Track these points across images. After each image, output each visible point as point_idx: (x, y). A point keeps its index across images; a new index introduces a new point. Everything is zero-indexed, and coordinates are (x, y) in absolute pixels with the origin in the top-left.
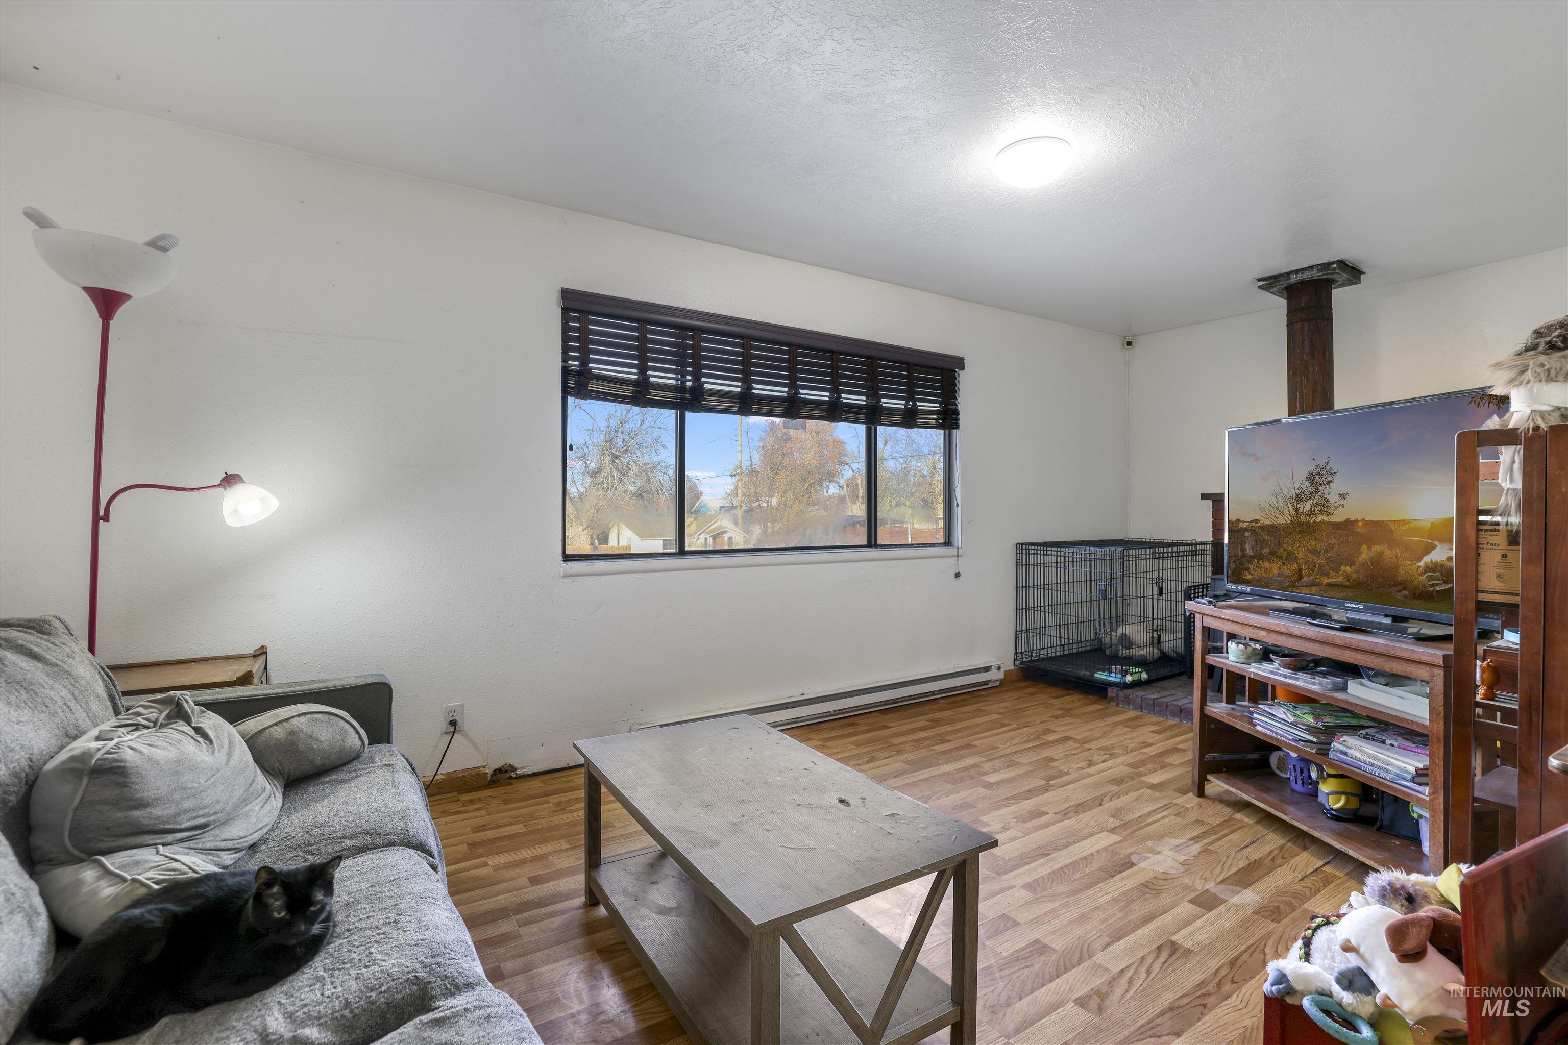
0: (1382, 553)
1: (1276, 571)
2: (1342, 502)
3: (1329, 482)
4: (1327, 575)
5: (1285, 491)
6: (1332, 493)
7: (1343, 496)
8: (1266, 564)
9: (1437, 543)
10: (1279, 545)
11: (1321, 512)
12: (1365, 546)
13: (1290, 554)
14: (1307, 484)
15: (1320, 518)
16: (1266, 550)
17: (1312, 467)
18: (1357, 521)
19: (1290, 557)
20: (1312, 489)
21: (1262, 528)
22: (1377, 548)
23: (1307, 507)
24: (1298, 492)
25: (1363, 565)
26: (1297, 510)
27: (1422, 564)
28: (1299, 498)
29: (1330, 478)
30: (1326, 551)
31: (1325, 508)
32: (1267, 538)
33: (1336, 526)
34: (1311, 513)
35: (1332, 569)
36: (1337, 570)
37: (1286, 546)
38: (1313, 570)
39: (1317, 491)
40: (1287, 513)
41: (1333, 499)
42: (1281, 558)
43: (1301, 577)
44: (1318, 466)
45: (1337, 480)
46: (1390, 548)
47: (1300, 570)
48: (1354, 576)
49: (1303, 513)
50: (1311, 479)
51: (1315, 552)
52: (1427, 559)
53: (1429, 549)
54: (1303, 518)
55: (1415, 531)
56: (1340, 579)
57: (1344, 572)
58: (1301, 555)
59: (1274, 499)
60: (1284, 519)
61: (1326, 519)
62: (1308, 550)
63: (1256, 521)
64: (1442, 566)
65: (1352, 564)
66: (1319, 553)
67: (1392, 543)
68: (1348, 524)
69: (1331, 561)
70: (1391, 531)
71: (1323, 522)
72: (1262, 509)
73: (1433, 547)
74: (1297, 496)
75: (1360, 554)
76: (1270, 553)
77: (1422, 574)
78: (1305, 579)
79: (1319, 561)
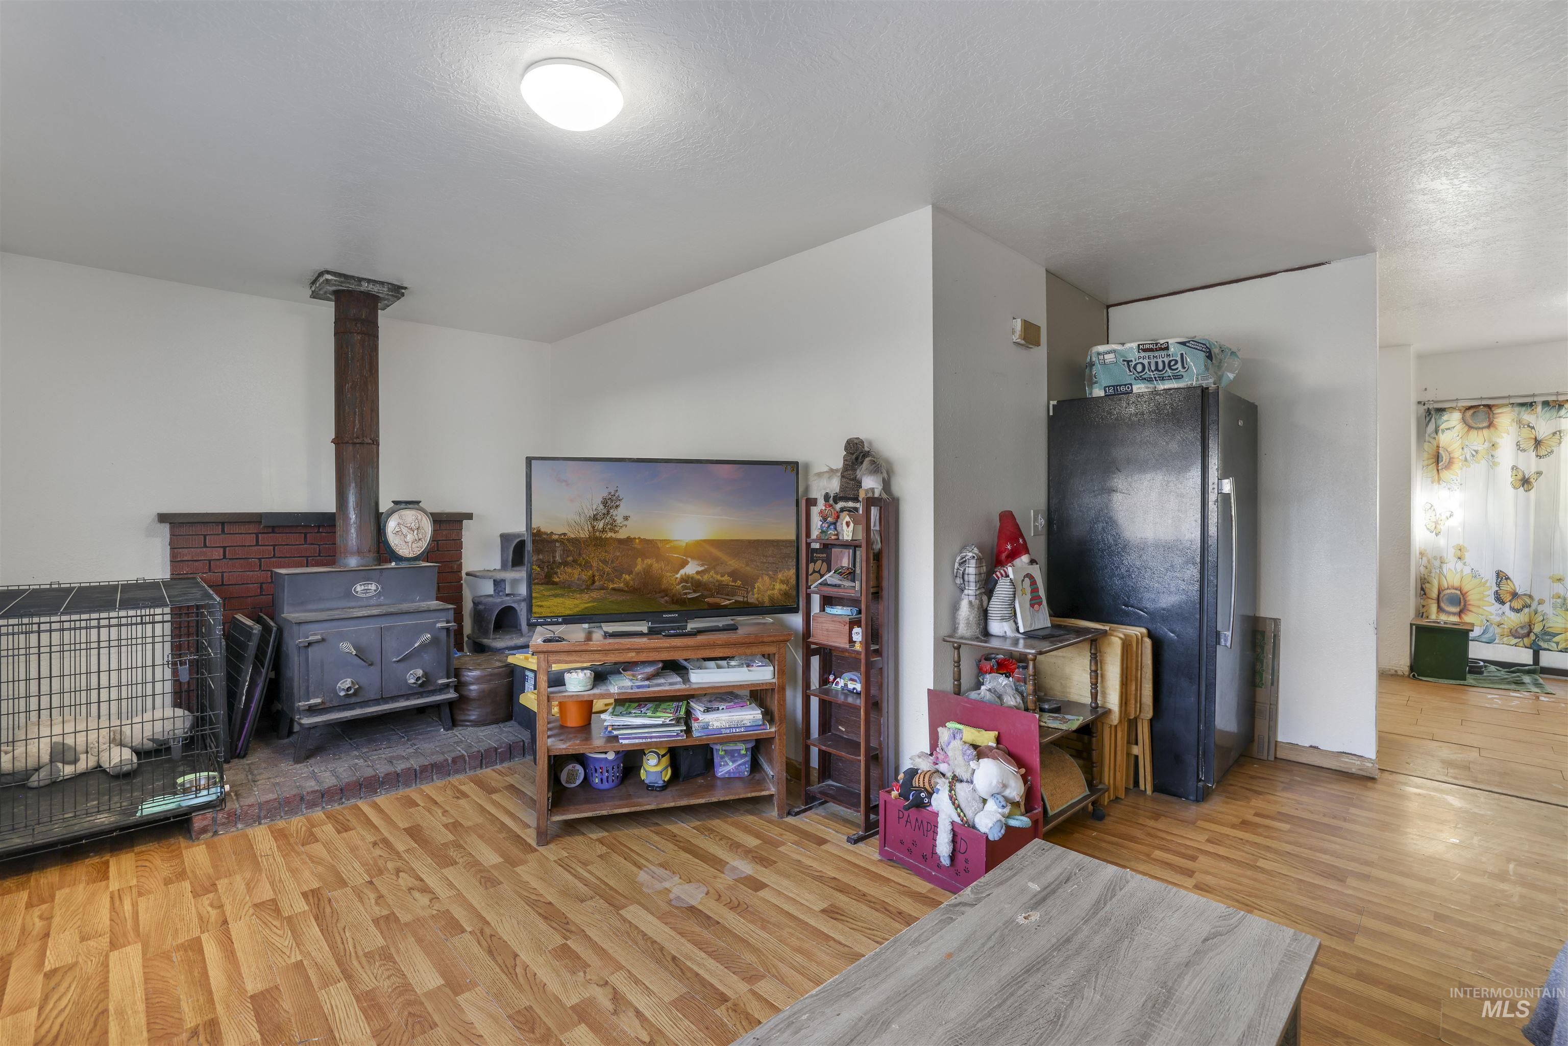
0: (651, 566)
1: (576, 576)
2: (625, 523)
3: (617, 506)
4: (612, 581)
5: (586, 512)
6: (618, 515)
7: (626, 518)
8: (569, 570)
9: (689, 560)
10: (580, 554)
11: (611, 530)
12: (639, 559)
13: (587, 562)
14: (602, 507)
15: (610, 535)
16: (570, 558)
17: (605, 494)
18: (635, 538)
19: (587, 566)
20: (605, 511)
21: (568, 540)
22: (648, 561)
23: (600, 525)
24: (595, 513)
25: (638, 574)
26: (593, 527)
27: (678, 576)
28: (595, 518)
29: (618, 503)
30: (612, 562)
31: (613, 527)
32: (572, 549)
33: (620, 541)
34: (604, 530)
35: (616, 577)
36: (619, 577)
37: (584, 556)
38: (602, 577)
39: (608, 512)
40: (586, 529)
41: (619, 520)
42: (580, 565)
43: (594, 582)
44: (610, 493)
45: (623, 505)
46: (657, 562)
47: (594, 576)
48: (632, 583)
49: (598, 530)
50: (605, 503)
51: (605, 562)
52: (682, 572)
53: (684, 564)
54: (597, 534)
55: (675, 549)
56: (622, 585)
57: (625, 579)
58: (595, 564)
59: (578, 517)
60: (584, 534)
61: (614, 535)
62: (600, 560)
63: (565, 534)
64: (692, 578)
65: (630, 573)
66: (608, 562)
67: (659, 557)
68: (629, 540)
69: (616, 570)
70: (658, 548)
71: (611, 538)
72: (569, 525)
73: (686, 563)
74: (594, 516)
75: (636, 565)
76: (573, 561)
77: (679, 584)
78: (597, 583)
79: (607, 569)
